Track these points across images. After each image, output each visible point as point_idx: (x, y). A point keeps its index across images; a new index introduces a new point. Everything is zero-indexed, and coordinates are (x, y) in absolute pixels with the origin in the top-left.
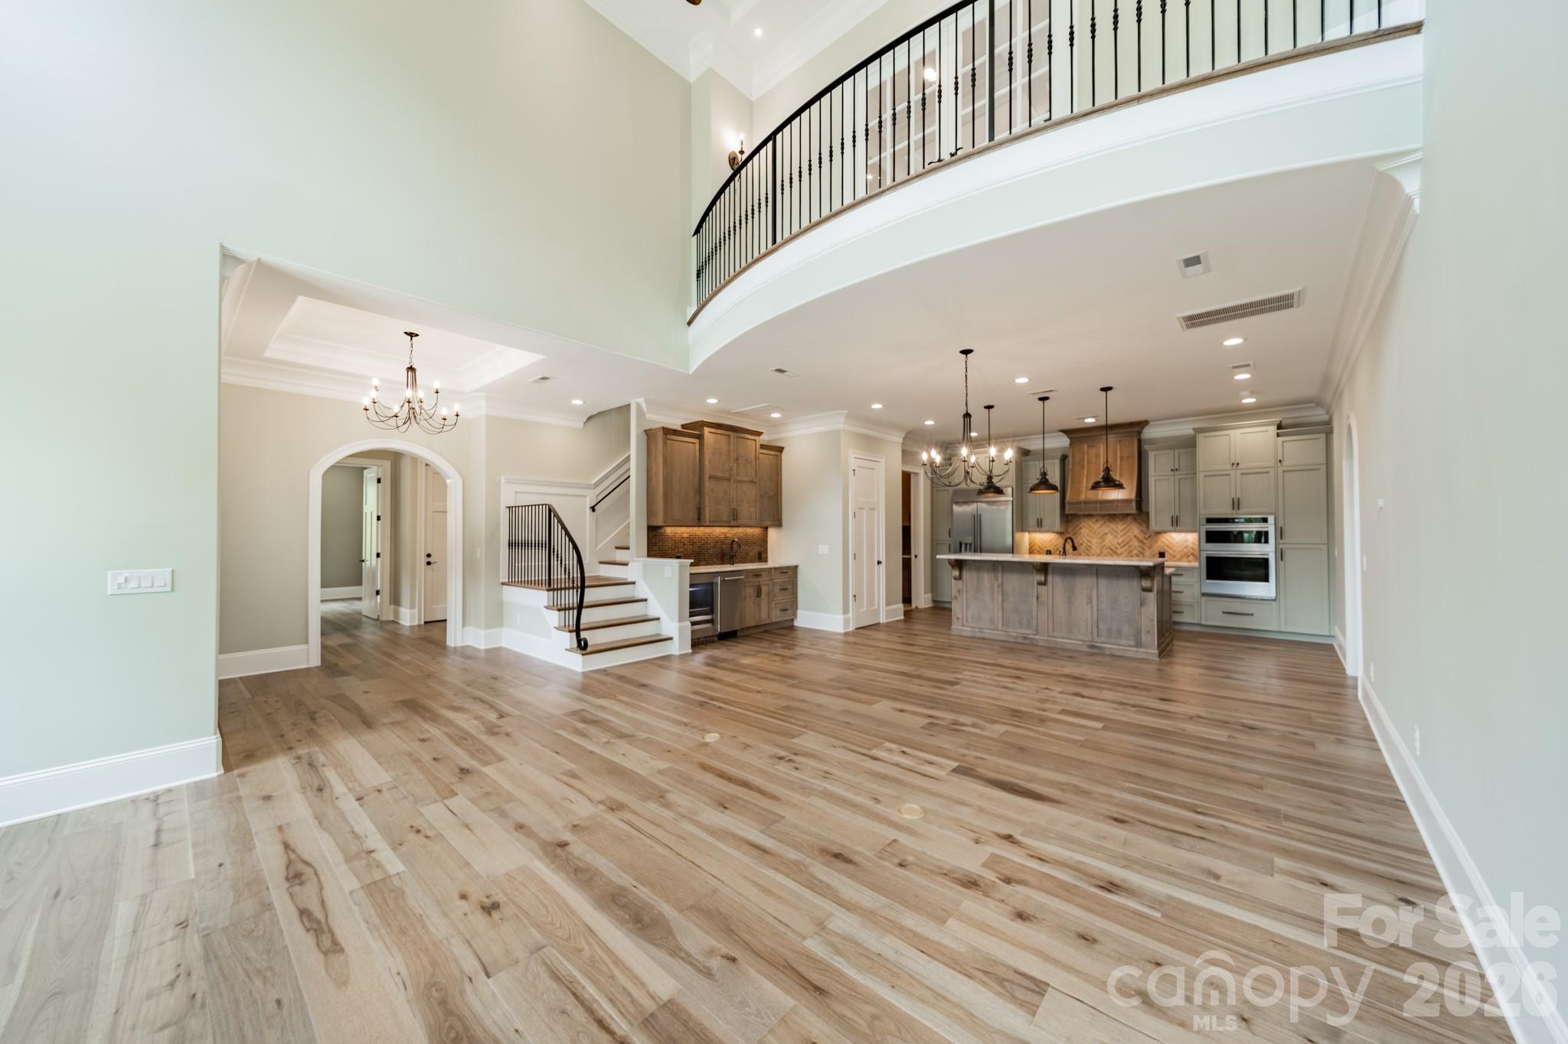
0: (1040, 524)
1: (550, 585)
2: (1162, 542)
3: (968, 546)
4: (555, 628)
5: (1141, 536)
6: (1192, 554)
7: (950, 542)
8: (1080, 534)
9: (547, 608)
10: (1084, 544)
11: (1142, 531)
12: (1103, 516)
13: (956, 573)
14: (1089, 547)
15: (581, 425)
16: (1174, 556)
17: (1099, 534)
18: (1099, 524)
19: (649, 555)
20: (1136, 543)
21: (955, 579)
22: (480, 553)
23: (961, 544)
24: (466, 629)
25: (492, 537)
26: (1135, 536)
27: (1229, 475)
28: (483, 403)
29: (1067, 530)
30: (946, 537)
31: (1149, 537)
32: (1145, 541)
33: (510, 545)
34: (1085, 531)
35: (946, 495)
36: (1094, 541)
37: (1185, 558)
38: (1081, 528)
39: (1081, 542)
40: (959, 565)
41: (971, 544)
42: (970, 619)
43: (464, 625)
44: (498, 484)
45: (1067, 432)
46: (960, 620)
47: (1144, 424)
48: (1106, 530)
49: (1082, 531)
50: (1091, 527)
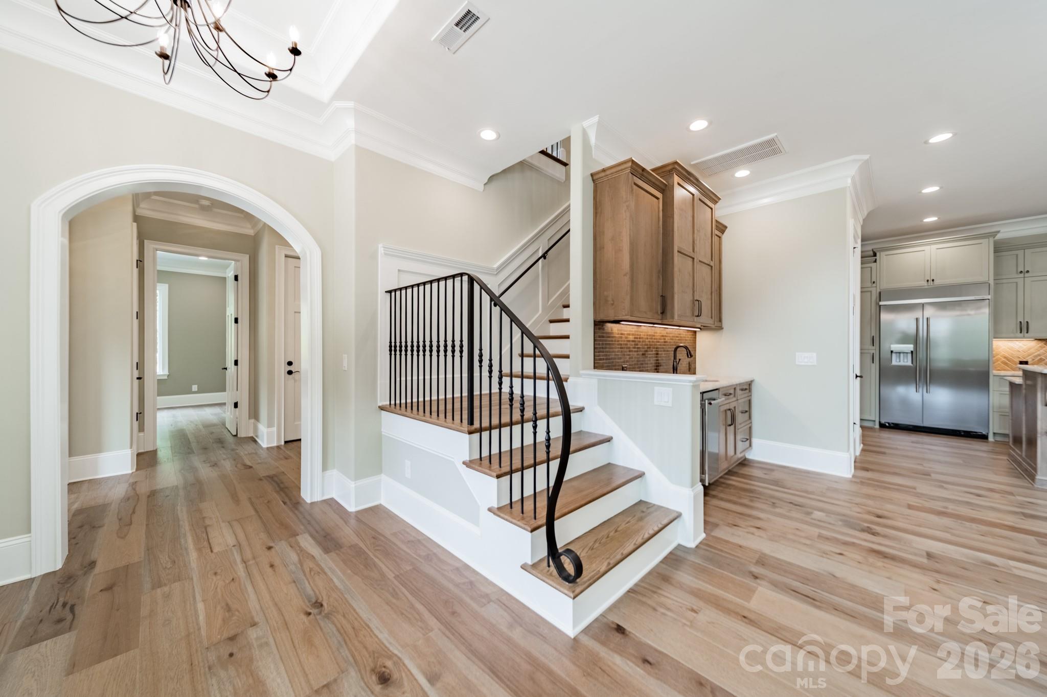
0: (1025, 328)
1: (471, 422)
4: (490, 510)
9: (469, 464)
15: (481, 187)
19: (595, 368)
22: (348, 361)
23: (892, 353)
24: (328, 473)
25: (366, 336)
28: (350, 122)
30: (869, 346)
33: (392, 348)
43: (325, 468)
44: (374, 256)
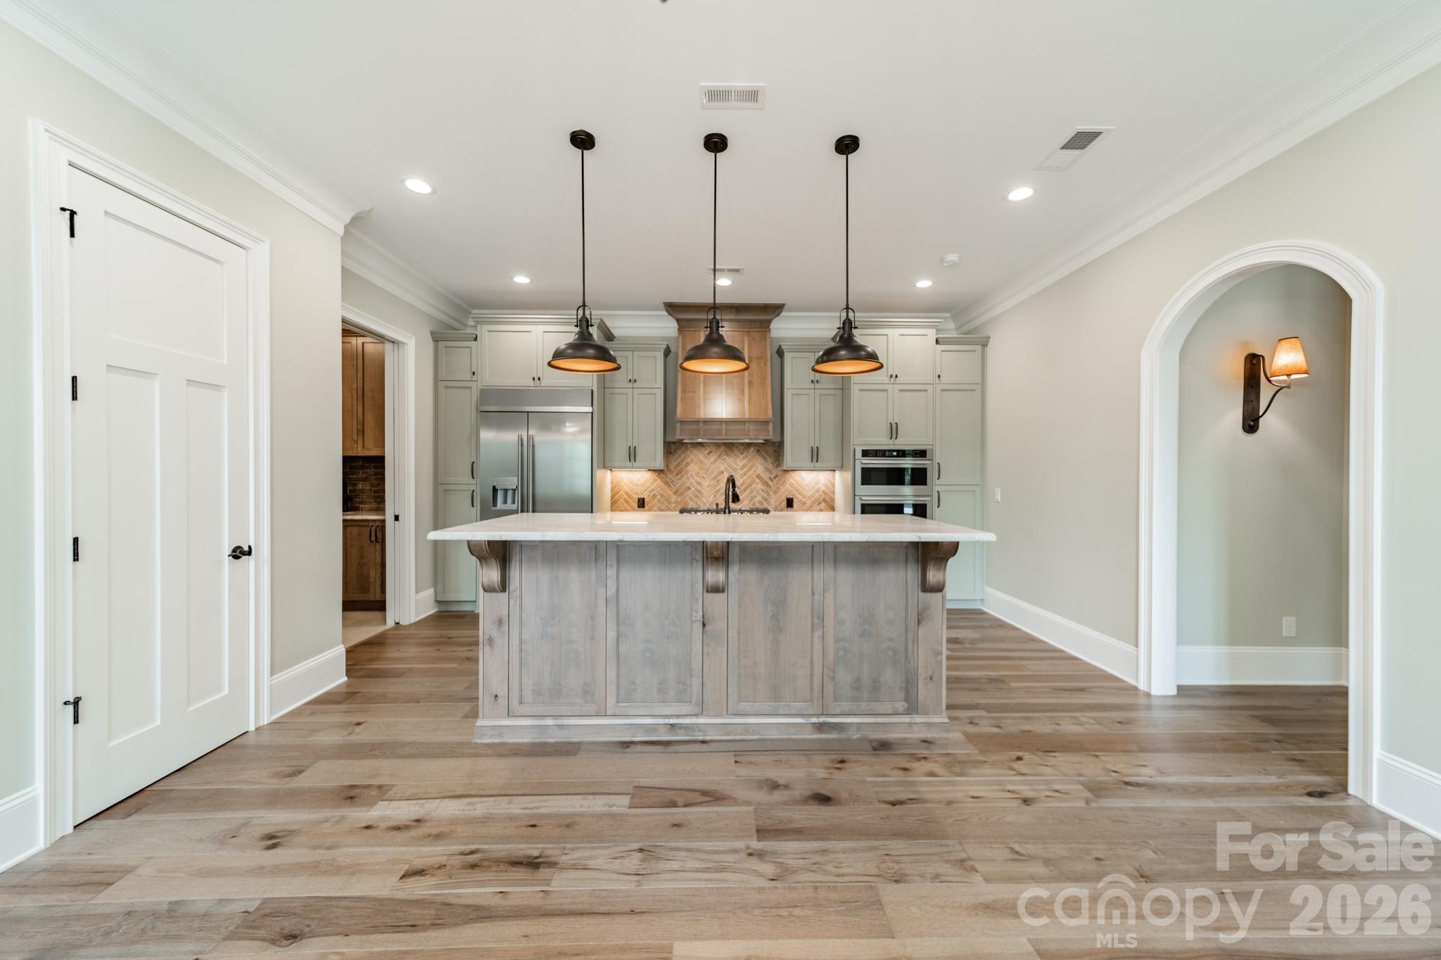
0: (632, 455)
2: (791, 484)
3: (510, 494)
5: (766, 476)
6: (824, 500)
7: (473, 488)
8: (687, 472)
10: (693, 489)
11: (767, 469)
12: (718, 445)
13: (492, 574)
14: (699, 492)
16: (804, 504)
17: (713, 472)
18: (713, 457)
20: (759, 486)
21: (488, 589)
23: (495, 490)
26: (758, 477)
27: (886, 390)
29: (667, 466)
30: (466, 478)
31: (775, 478)
32: (771, 483)
34: (693, 468)
35: (466, 402)
36: (706, 484)
37: (815, 506)
38: (688, 464)
39: (688, 485)
40: (501, 553)
41: (514, 490)
42: (528, 694)
45: (672, 308)
46: (502, 702)
47: (775, 309)
48: (722, 468)
49: (689, 468)
50: (701, 461)
